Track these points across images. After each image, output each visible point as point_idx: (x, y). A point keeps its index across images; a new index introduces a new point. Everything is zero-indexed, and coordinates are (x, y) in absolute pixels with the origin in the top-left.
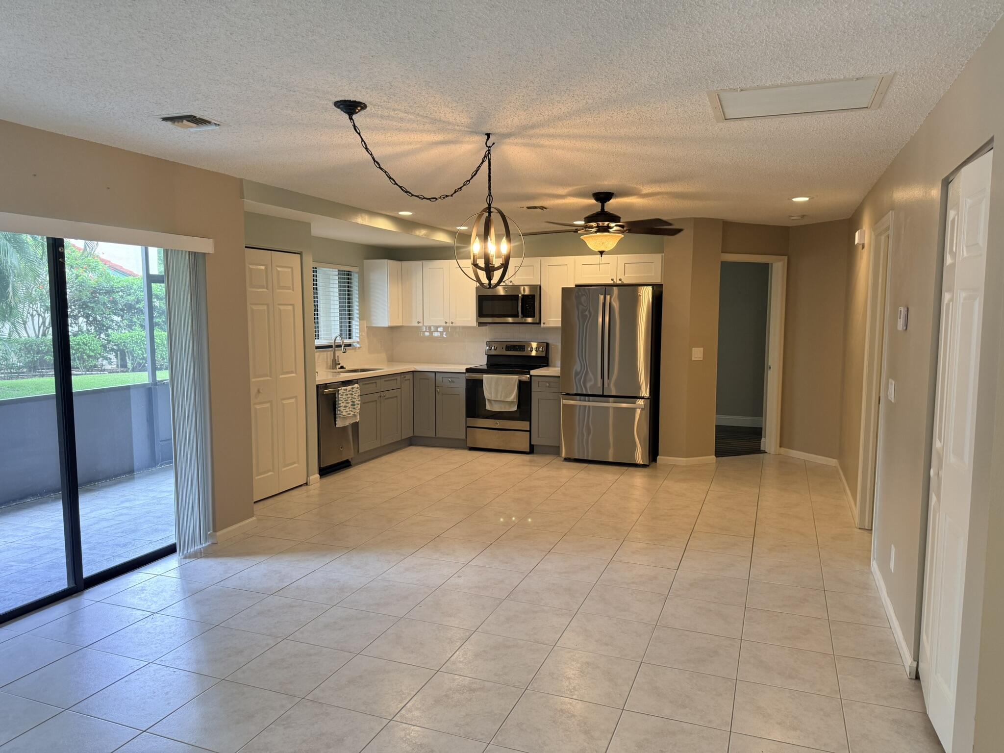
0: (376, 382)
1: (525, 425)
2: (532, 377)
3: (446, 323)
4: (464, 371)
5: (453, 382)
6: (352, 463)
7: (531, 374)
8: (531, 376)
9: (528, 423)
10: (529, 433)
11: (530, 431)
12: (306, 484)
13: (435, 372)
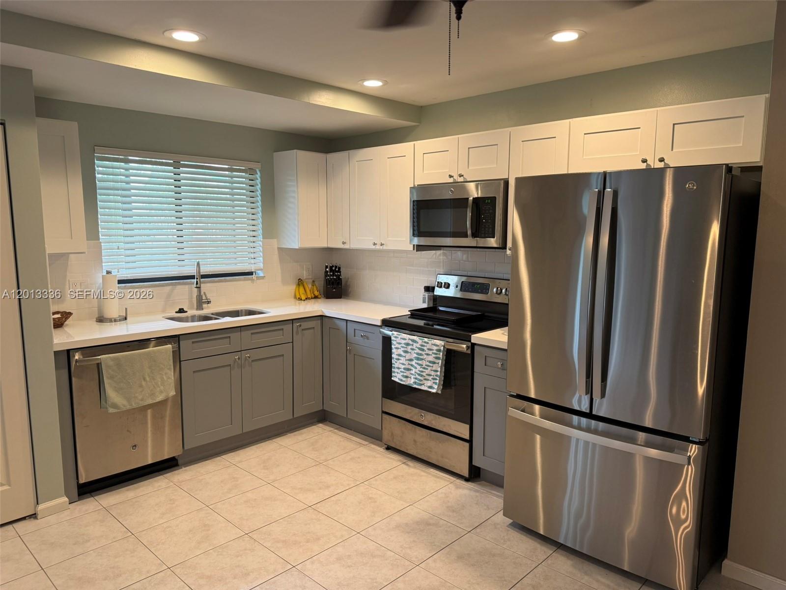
0: (230, 337)
1: (462, 430)
2: (476, 347)
3: (375, 244)
4: (379, 323)
5: (368, 338)
6: (180, 462)
7: (472, 341)
8: (473, 345)
9: (468, 426)
10: (467, 445)
11: (470, 441)
12: (34, 516)
13: (347, 320)
